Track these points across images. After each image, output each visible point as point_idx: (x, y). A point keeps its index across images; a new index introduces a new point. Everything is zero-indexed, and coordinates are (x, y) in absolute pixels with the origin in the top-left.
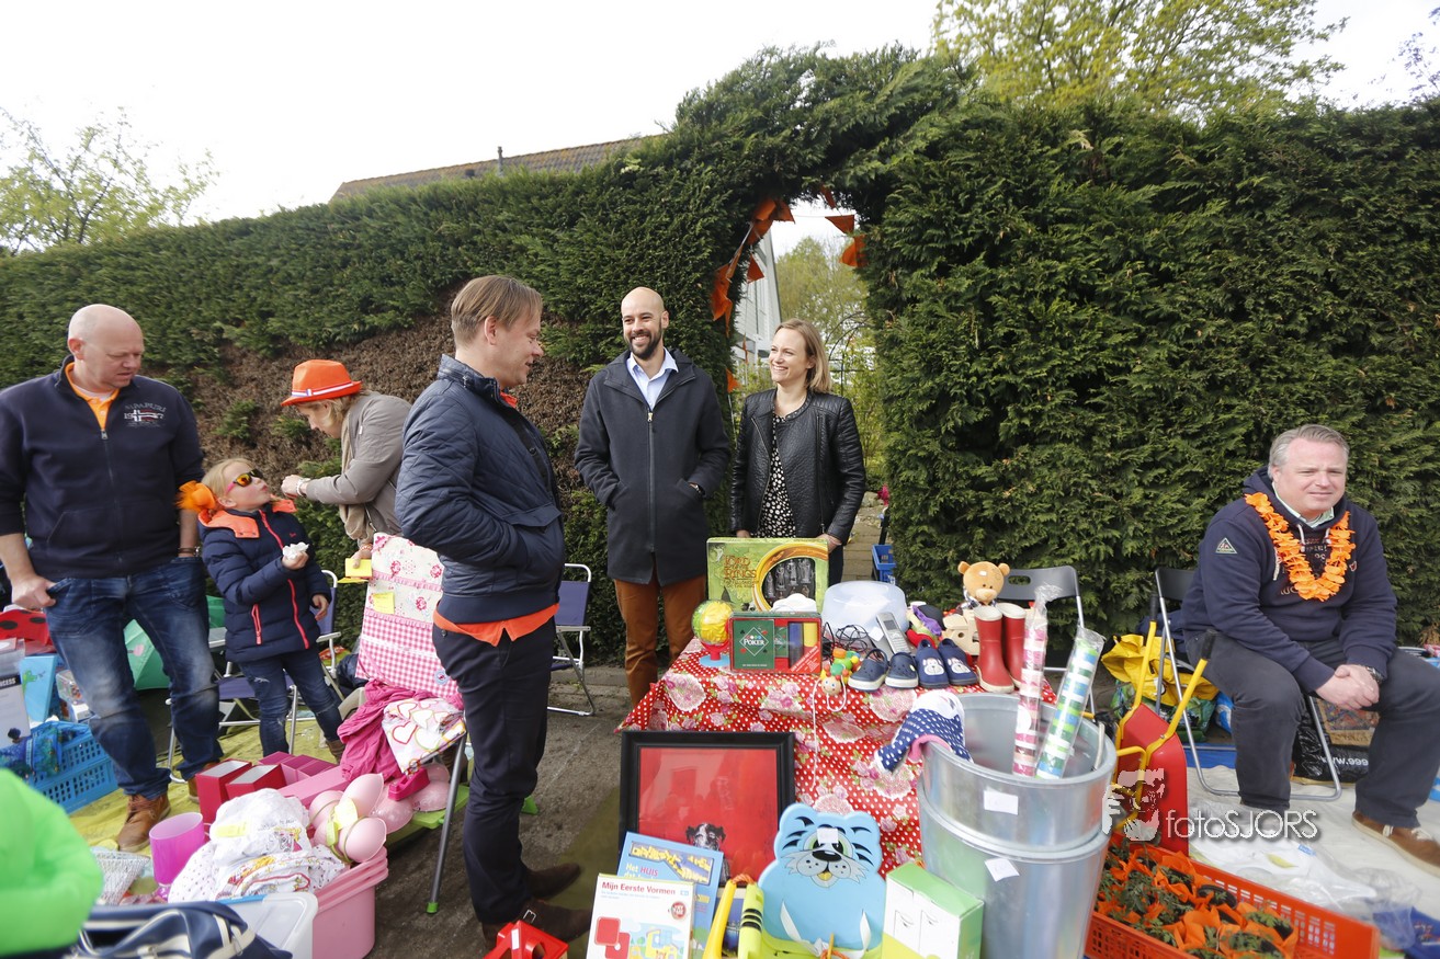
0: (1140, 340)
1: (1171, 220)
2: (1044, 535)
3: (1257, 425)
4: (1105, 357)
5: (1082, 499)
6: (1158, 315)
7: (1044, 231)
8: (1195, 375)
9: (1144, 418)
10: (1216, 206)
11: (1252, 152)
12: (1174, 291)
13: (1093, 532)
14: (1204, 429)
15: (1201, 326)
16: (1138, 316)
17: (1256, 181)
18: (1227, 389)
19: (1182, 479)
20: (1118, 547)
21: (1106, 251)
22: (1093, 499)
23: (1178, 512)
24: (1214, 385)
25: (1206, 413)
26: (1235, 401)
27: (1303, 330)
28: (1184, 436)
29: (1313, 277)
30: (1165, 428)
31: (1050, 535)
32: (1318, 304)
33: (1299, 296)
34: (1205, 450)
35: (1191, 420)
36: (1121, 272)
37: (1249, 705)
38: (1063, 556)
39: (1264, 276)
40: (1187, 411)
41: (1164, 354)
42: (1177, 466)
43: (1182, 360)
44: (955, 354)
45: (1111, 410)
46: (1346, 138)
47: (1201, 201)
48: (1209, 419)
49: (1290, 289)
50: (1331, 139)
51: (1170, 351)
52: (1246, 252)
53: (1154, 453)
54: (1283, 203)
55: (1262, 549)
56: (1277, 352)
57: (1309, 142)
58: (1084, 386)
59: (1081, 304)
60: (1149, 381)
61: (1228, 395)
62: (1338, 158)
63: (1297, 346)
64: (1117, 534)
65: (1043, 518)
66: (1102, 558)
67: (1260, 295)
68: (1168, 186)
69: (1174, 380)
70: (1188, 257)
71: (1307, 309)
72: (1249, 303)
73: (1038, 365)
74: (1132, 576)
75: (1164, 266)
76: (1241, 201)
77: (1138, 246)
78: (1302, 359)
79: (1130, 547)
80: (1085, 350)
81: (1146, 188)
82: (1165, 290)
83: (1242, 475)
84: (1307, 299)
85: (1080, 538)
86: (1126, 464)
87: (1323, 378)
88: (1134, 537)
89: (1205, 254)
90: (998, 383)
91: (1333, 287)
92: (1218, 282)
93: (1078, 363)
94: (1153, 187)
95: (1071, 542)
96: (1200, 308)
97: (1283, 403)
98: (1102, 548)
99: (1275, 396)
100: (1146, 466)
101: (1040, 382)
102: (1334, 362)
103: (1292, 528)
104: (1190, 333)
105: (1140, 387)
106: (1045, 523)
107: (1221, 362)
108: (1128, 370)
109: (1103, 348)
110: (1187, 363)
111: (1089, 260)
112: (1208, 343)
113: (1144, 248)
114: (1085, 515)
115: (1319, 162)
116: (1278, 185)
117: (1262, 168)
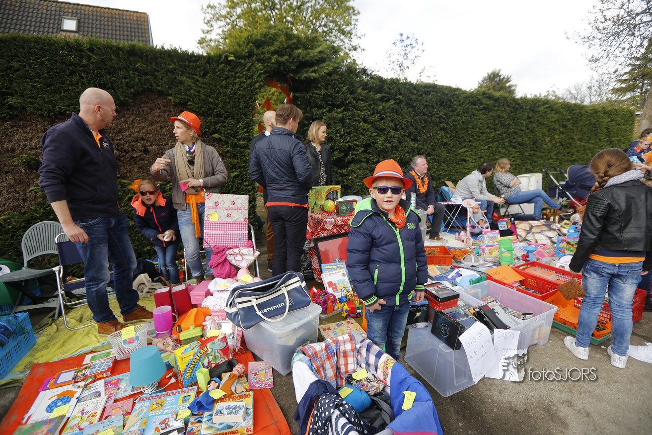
0: (378, 135)
1: (384, 104)
4: (371, 139)
6: (382, 129)
7: (357, 103)
8: (389, 145)
10: (392, 102)
11: (399, 90)
12: (384, 123)
15: (390, 132)
16: (377, 128)
17: (400, 97)
24: (392, 147)
27: (407, 135)
29: (409, 122)
32: (410, 129)
33: (407, 126)
39: (401, 121)
43: (387, 141)
44: (336, 136)
47: (388, 101)
49: (405, 124)
51: (384, 138)
52: (398, 114)
54: (404, 103)
56: (403, 140)
57: (408, 89)
58: (366, 147)
62: (412, 94)
63: (406, 138)
65: (358, 184)
67: (400, 125)
68: (383, 95)
70: (387, 114)
71: (408, 130)
72: (398, 127)
73: (356, 140)
75: (383, 116)
76: (397, 101)
77: (377, 109)
78: (407, 142)
80: (367, 137)
81: (378, 94)
87: (411, 147)
89: (390, 114)
90: (347, 145)
91: (412, 125)
92: (392, 121)
93: (366, 140)
94: (380, 95)
96: (390, 127)
101: (357, 145)
102: (413, 143)
104: (388, 134)
107: (394, 142)
108: (375, 143)
109: (371, 137)
111: (367, 112)
112: (391, 137)
113: (379, 110)
115: (410, 95)
116: (403, 99)
117: (400, 94)
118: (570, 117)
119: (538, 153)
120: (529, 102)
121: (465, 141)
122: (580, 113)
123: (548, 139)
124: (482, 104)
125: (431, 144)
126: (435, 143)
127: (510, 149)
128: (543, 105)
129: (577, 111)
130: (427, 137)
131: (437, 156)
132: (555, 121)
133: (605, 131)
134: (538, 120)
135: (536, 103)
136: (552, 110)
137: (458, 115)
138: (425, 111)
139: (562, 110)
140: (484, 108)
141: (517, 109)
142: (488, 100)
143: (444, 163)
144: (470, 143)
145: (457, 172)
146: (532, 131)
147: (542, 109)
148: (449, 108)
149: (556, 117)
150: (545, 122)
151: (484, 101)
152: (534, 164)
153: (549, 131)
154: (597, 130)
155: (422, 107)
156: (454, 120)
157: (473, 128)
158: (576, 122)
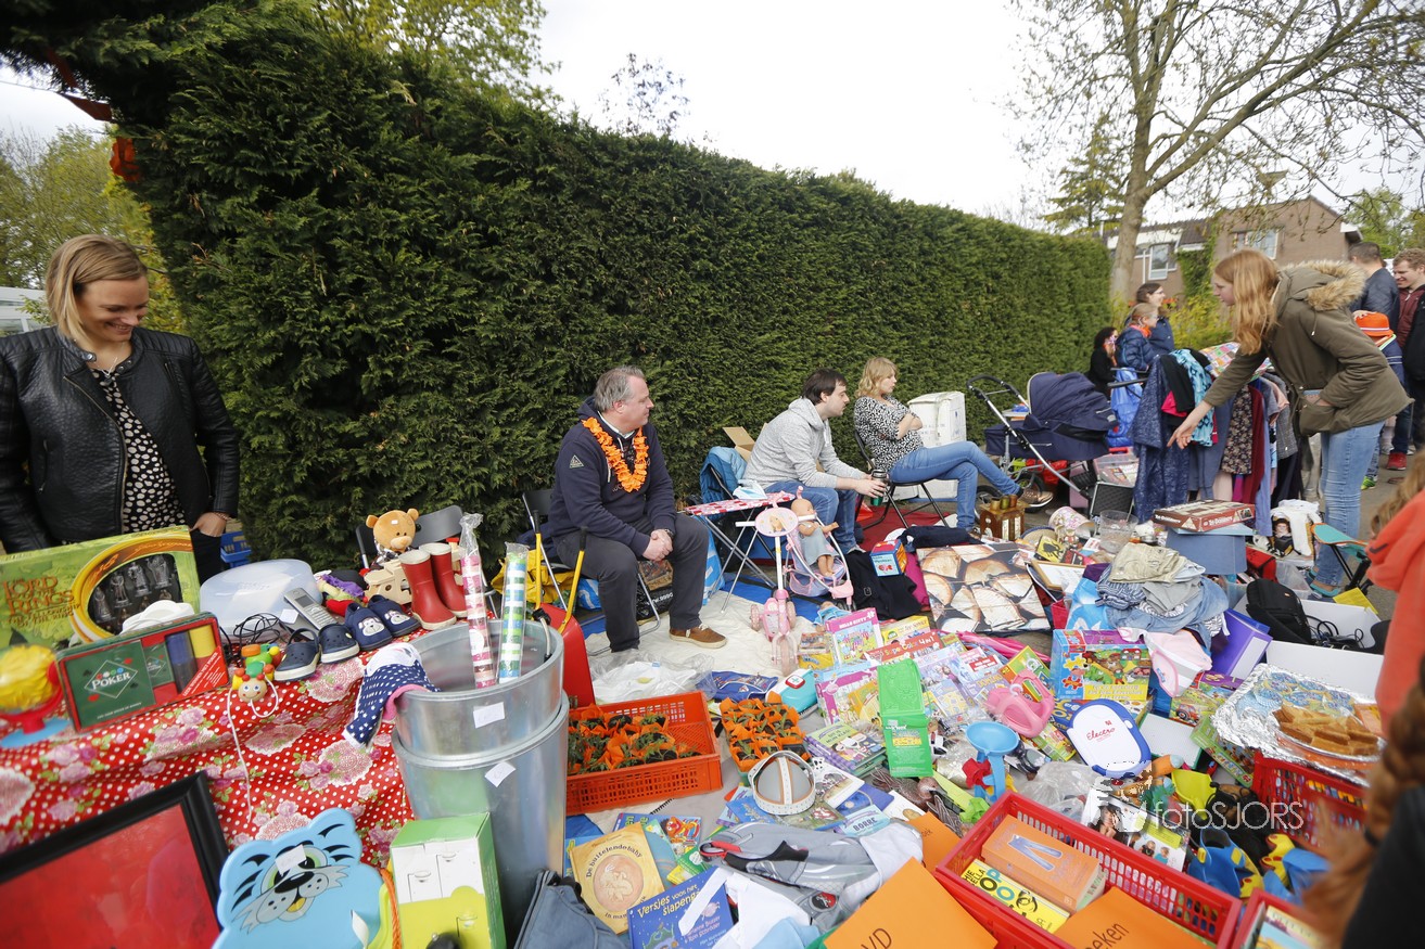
0: (480, 295)
1: (493, 188)
2: (423, 482)
3: (572, 367)
4: (454, 309)
5: (452, 443)
6: (491, 273)
7: (380, 178)
8: (526, 327)
9: (492, 366)
10: (524, 184)
11: (544, 144)
12: (501, 253)
13: (465, 472)
14: (538, 372)
15: (524, 285)
16: (475, 272)
17: (550, 169)
18: (548, 338)
19: (527, 416)
20: (486, 480)
21: (441, 208)
22: (461, 442)
23: (529, 443)
24: (540, 335)
25: (537, 360)
26: (555, 349)
27: (590, 294)
28: (525, 379)
29: (592, 253)
30: (509, 373)
31: (428, 482)
32: (597, 274)
33: (584, 266)
34: (540, 389)
35: (527, 365)
36: (456, 231)
37: (608, 579)
38: (442, 499)
39: (562, 248)
40: (524, 357)
41: (501, 308)
42: (523, 405)
43: (514, 314)
44: (298, 300)
45: (465, 358)
46: (600, 151)
47: (509, 179)
48: (540, 364)
49: (579, 261)
50: (591, 149)
51: (505, 306)
52: (548, 226)
53: (504, 395)
54: (567, 191)
55: (597, 458)
56: (576, 310)
57: (578, 145)
58: (439, 336)
59: (426, 258)
60: (493, 331)
61: (549, 344)
62: (597, 164)
63: (587, 305)
64: (486, 470)
65: (420, 466)
66: (476, 494)
67: (561, 264)
68: (486, 157)
69: (512, 331)
70: (508, 224)
71: (591, 277)
72: (555, 268)
73: (392, 314)
74: (503, 504)
75: (491, 229)
76: (541, 183)
77: (468, 208)
78: (592, 315)
79: (498, 479)
80: (434, 302)
81: (468, 155)
82: (493, 252)
83: (566, 407)
84: (590, 269)
85: (455, 481)
86: (484, 406)
87: (606, 331)
88: (499, 471)
89: (520, 224)
90: (353, 333)
91: (603, 261)
92: (531, 249)
93: (430, 314)
94: (474, 156)
95: (449, 485)
96: (522, 270)
97: (585, 349)
98: (476, 485)
99: (580, 344)
100: (501, 407)
101: (396, 333)
102: (611, 318)
103: (615, 442)
104: (518, 291)
105: (487, 337)
106: (422, 471)
107: (542, 315)
108: (474, 321)
109: (450, 300)
110: (519, 316)
111: (428, 215)
112: (531, 301)
113: (474, 210)
114: (457, 458)
115: (586, 164)
116: (563, 176)
117: (551, 160)
118: (1004, 256)
119: (948, 340)
120: (921, 214)
121: (770, 310)
122: (1021, 247)
123: (965, 306)
124: (808, 209)
125: (673, 320)
126: (684, 317)
127: (888, 330)
128: (951, 224)
129: (1017, 242)
130: (659, 300)
131: (693, 355)
132: (978, 263)
133: (1067, 289)
134: (943, 260)
135: (936, 217)
136: (969, 237)
137: (746, 238)
138: (643, 219)
139: (989, 238)
140: (815, 222)
141: (896, 230)
142: (822, 198)
143: (716, 374)
144: (786, 317)
145: (758, 400)
146: (933, 287)
147: (948, 231)
148: (716, 214)
149: (978, 252)
150: (958, 266)
151: (814, 201)
152: (941, 366)
153: (966, 286)
154: (1052, 287)
155: (632, 208)
156: (734, 252)
157: (790, 275)
158: (1015, 268)
